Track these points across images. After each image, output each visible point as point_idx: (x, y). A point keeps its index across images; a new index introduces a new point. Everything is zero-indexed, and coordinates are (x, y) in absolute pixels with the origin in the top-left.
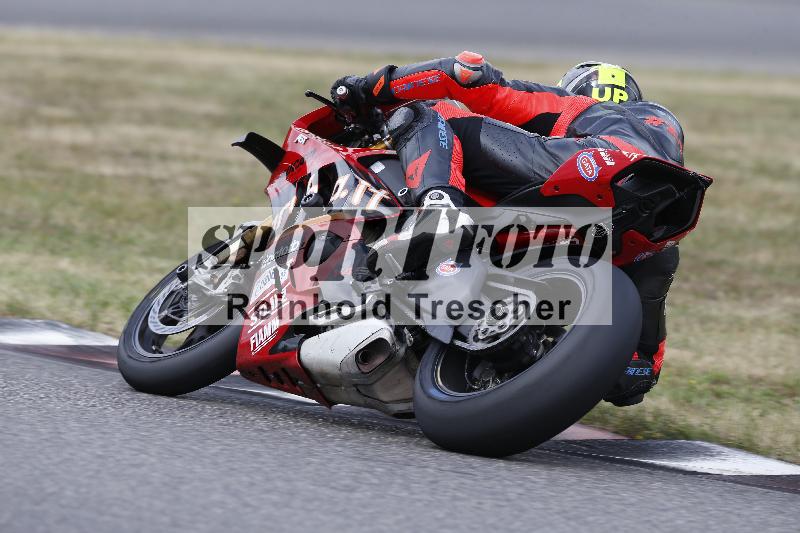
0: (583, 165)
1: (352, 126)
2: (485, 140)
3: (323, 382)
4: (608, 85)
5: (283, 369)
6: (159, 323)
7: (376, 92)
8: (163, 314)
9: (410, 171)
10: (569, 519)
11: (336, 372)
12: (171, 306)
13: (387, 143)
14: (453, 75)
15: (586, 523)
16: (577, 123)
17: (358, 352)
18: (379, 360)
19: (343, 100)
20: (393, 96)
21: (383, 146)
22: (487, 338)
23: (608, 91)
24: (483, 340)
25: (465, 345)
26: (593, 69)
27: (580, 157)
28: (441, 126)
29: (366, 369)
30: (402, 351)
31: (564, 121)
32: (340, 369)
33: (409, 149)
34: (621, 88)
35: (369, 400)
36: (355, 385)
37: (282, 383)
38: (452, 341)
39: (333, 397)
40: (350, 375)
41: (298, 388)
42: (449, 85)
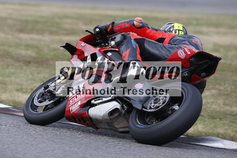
0: (180, 53)
1: (99, 41)
2: (146, 45)
3: (96, 121)
4: (177, 30)
5: (82, 118)
6: (38, 103)
7: (108, 30)
8: (39, 100)
9: (124, 54)
10: (50, 141)
11: (101, 118)
12: (41, 97)
13: (110, 46)
14: (134, 25)
15: (55, 142)
16: (171, 41)
17: (109, 112)
18: (116, 115)
19: (98, 33)
20: (114, 31)
21: (109, 47)
22: (155, 108)
23: (177, 31)
24: (153, 109)
25: (146, 110)
26: (172, 25)
27: (179, 51)
28: (133, 41)
29: (111, 117)
30: (124, 112)
31: (167, 40)
32: (103, 118)
33: (123, 48)
34: (181, 31)
35: (111, 127)
36: (107, 123)
37: (80, 122)
38: (142, 109)
39: (98, 126)
40: (106, 119)
41: (86, 123)
42: (132, 28)
